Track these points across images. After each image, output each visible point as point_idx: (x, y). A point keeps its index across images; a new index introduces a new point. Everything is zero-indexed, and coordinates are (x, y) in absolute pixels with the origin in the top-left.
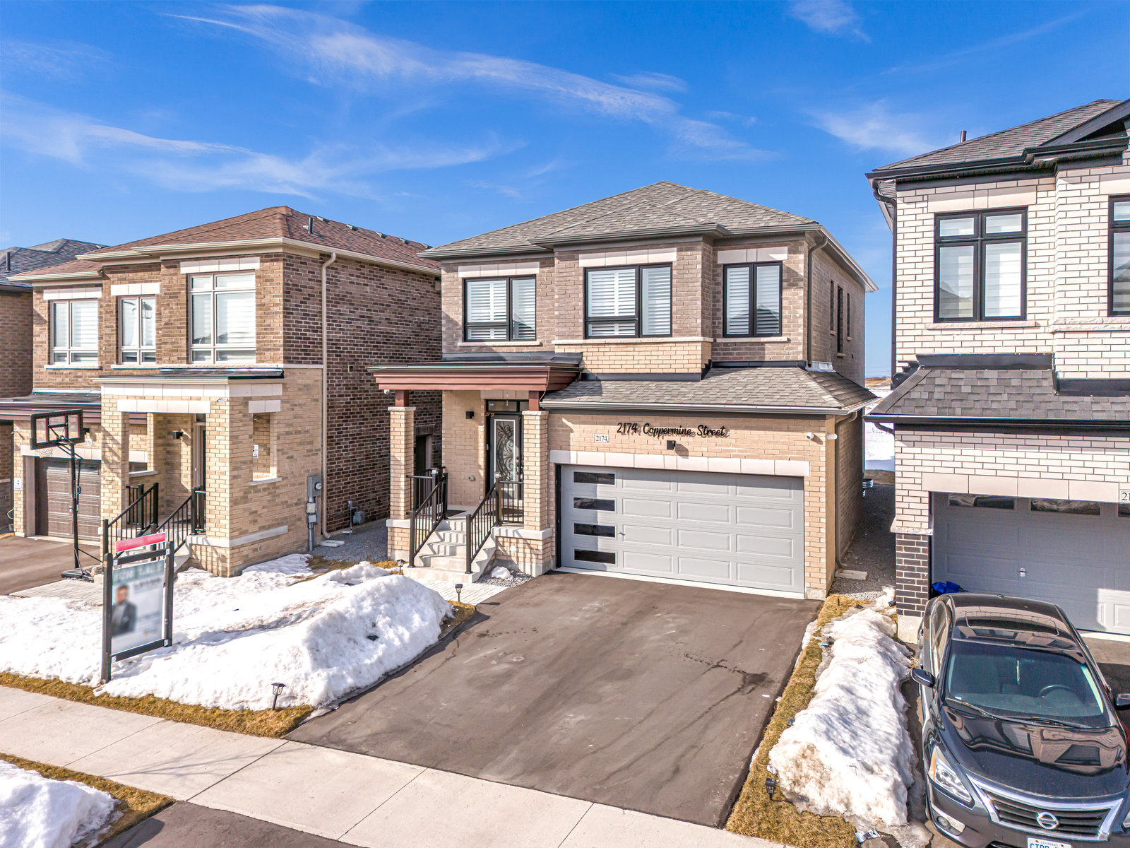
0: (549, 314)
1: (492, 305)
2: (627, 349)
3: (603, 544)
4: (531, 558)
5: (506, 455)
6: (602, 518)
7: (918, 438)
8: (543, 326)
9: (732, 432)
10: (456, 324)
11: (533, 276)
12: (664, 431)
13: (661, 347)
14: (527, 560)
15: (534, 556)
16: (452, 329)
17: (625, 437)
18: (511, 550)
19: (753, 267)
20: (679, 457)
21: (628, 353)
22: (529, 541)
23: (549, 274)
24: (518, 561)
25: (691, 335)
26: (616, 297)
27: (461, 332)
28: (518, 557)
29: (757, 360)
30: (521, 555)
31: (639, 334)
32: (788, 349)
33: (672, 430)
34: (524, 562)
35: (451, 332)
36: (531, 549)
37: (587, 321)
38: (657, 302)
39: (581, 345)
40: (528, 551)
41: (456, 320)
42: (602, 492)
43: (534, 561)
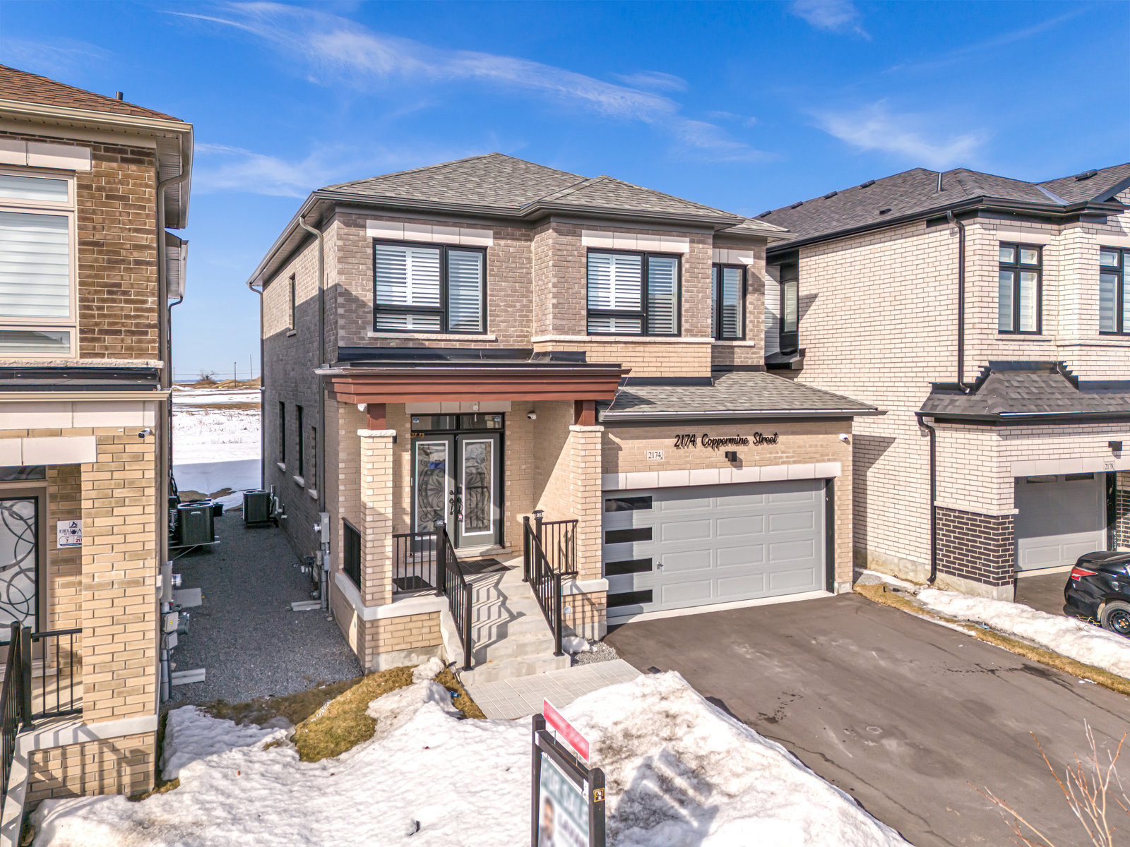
0: (506, 301)
1: (409, 280)
2: (637, 349)
3: (637, 581)
4: (593, 616)
6: (637, 550)
8: (498, 316)
11: (483, 249)
12: (721, 441)
13: (671, 348)
14: (588, 620)
15: (596, 613)
16: (355, 311)
17: (682, 451)
19: (721, 268)
20: (734, 469)
21: (638, 354)
22: (589, 596)
23: (505, 249)
24: (574, 624)
25: (702, 336)
26: (613, 286)
27: (370, 317)
28: (574, 620)
29: (728, 364)
30: (579, 615)
31: (645, 332)
33: (730, 440)
34: (584, 623)
35: (354, 316)
36: (592, 604)
37: (590, 313)
39: (584, 342)
40: (588, 608)
42: (638, 519)
43: (596, 619)
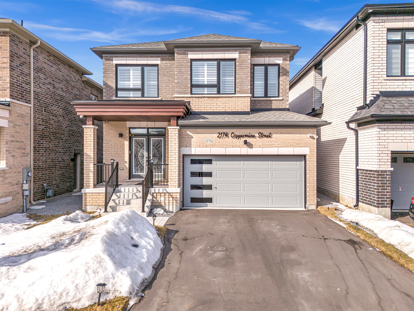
0: (166, 84)
1: (131, 79)
2: (214, 100)
3: (206, 194)
4: (173, 203)
5: (139, 156)
6: (205, 181)
7: (386, 127)
8: (163, 90)
9: (274, 136)
10: (112, 88)
11: (157, 65)
12: (241, 136)
13: (230, 99)
14: (171, 204)
15: (174, 201)
16: (109, 91)
17: (221, 140)
18: (161, 199)
19: (266, 66)
20: (248, 148)
21: (214, 102)
22: (172, 194)
23: (166, 65)
24: (165, 205)
25: (245, 94)
26: (206, 75)
27: (114, 92)
28: (165, 203)
29: (269, 108)
30: (167, 201)
31: (219, 93)
32: (283, 103)
33: (246, 135)
34: (169, 205)
35: (109, 92)
36: (173, 198)
37: (192, 86)
38: (227, 78)
39: (189, 97)
40: (171, 199)
41: (112, 86)
42: (205, 168)
43: (174, 204)
